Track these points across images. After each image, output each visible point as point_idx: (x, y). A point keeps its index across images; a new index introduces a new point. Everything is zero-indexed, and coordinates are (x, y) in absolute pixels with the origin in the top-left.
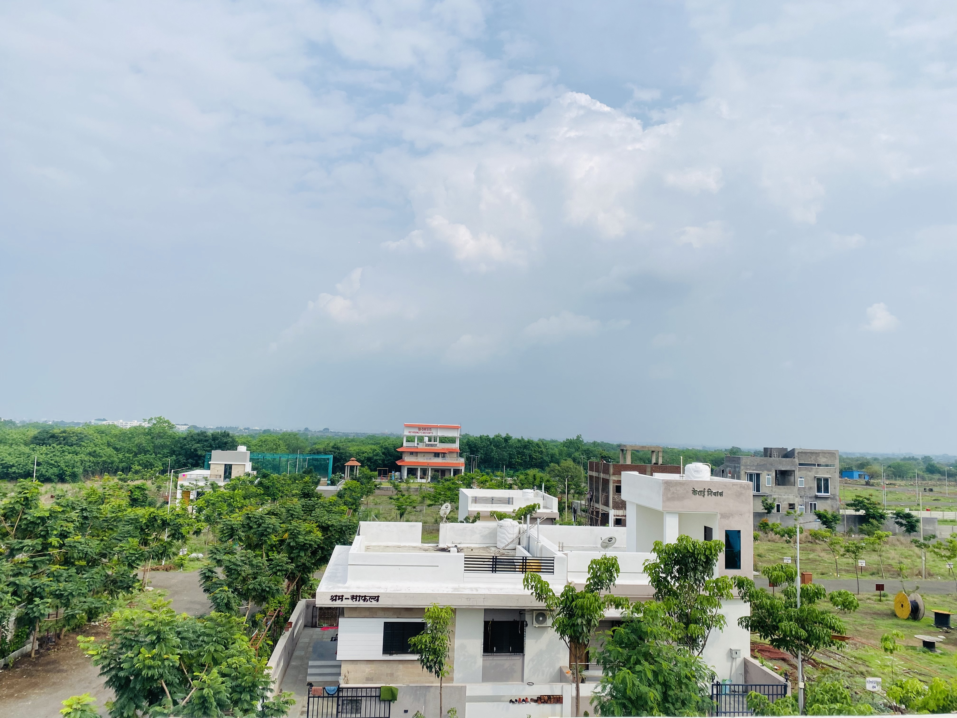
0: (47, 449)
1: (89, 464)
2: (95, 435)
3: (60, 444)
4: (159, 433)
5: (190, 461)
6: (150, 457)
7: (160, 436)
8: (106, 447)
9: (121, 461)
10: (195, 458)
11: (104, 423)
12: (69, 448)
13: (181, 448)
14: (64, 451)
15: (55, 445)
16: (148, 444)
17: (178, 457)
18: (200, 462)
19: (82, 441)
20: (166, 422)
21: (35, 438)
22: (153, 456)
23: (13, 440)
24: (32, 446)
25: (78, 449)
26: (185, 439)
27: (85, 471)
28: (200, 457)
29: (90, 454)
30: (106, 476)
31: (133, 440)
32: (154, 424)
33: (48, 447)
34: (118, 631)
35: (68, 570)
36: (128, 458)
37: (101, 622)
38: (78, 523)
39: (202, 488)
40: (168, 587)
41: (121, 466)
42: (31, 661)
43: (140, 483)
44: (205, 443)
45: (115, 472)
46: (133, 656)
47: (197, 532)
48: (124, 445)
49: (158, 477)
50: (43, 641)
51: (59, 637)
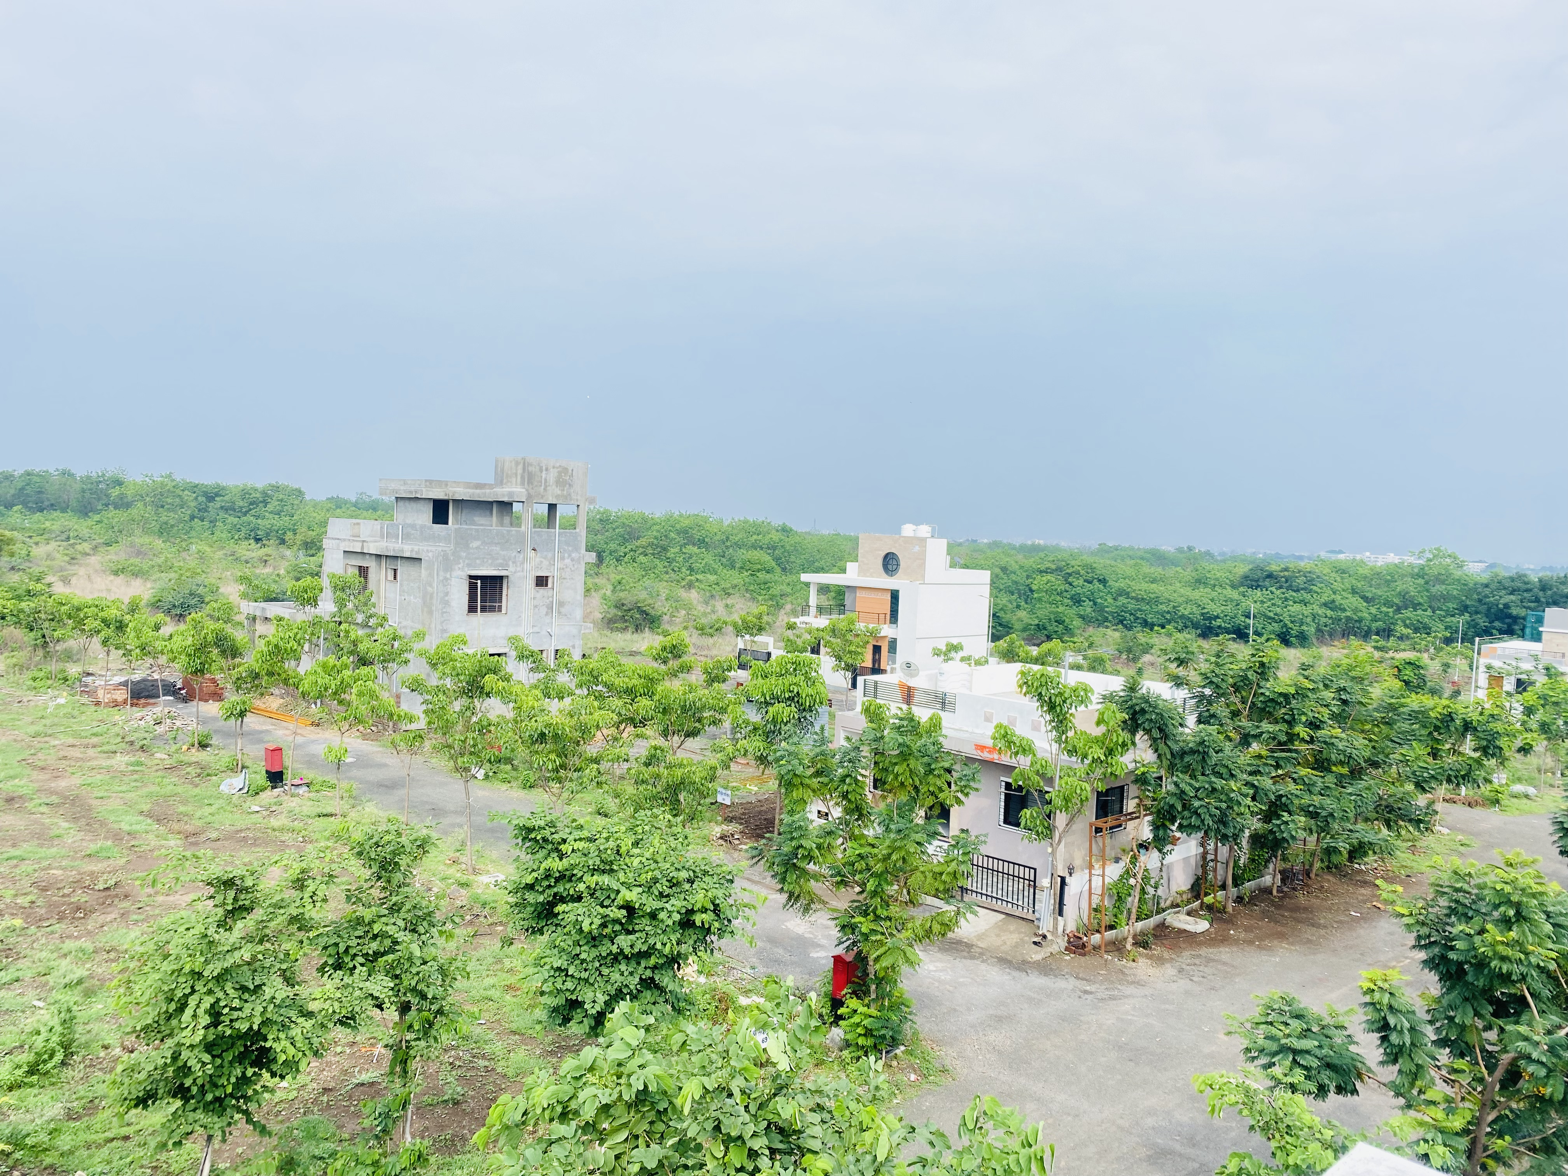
0: (1263, 595)
1: (1325, 620)
2: (1333, 575)
3: (1281, 587)
4: (1439, 574)
5: (1497, 624)
6: (1424, 615)
7: (1439, 579)
8: (1350, 596)
9: (1375, 619)
10: (1507, 621)
11: (1341, 556)
12: (1294, 594)
13: (1480, 601)
14: (1286, 599)
15: (1273, 589)
16: (1419, 592)
17: (1474, 617)
18: (1516, 627)
19: (1314, 585)
20: (1449, 556)
21: (1246, 577)
22: (1429, 612)
23: (1217, 579)
24: (1242, 589)
25: (1307, 596)
26: (1487, 586)
27: (1319, 630)
28: (1515, 619)
29: (1325, 605)
30: (1354, 642)
31: (1393, 585)
32: (1430, 560)
33: (1264, 592)
34: (1442, 886)
35: (1323, 777)
36: (1387, 614)
37: (1369, 867)
38: (1334, 709)
39: (1528, 673)
40: (1477, 835)
41: (1374, 626)
42: (1273, 901)
43: (1410, 655)
44: (1525, 594)
45: (1366, 636)
46: (1472, 932)
47: (1525, 750)
48: (1379, 592)
49: (1442, 649)
50: (1286, 876)
51: (1308, 875)
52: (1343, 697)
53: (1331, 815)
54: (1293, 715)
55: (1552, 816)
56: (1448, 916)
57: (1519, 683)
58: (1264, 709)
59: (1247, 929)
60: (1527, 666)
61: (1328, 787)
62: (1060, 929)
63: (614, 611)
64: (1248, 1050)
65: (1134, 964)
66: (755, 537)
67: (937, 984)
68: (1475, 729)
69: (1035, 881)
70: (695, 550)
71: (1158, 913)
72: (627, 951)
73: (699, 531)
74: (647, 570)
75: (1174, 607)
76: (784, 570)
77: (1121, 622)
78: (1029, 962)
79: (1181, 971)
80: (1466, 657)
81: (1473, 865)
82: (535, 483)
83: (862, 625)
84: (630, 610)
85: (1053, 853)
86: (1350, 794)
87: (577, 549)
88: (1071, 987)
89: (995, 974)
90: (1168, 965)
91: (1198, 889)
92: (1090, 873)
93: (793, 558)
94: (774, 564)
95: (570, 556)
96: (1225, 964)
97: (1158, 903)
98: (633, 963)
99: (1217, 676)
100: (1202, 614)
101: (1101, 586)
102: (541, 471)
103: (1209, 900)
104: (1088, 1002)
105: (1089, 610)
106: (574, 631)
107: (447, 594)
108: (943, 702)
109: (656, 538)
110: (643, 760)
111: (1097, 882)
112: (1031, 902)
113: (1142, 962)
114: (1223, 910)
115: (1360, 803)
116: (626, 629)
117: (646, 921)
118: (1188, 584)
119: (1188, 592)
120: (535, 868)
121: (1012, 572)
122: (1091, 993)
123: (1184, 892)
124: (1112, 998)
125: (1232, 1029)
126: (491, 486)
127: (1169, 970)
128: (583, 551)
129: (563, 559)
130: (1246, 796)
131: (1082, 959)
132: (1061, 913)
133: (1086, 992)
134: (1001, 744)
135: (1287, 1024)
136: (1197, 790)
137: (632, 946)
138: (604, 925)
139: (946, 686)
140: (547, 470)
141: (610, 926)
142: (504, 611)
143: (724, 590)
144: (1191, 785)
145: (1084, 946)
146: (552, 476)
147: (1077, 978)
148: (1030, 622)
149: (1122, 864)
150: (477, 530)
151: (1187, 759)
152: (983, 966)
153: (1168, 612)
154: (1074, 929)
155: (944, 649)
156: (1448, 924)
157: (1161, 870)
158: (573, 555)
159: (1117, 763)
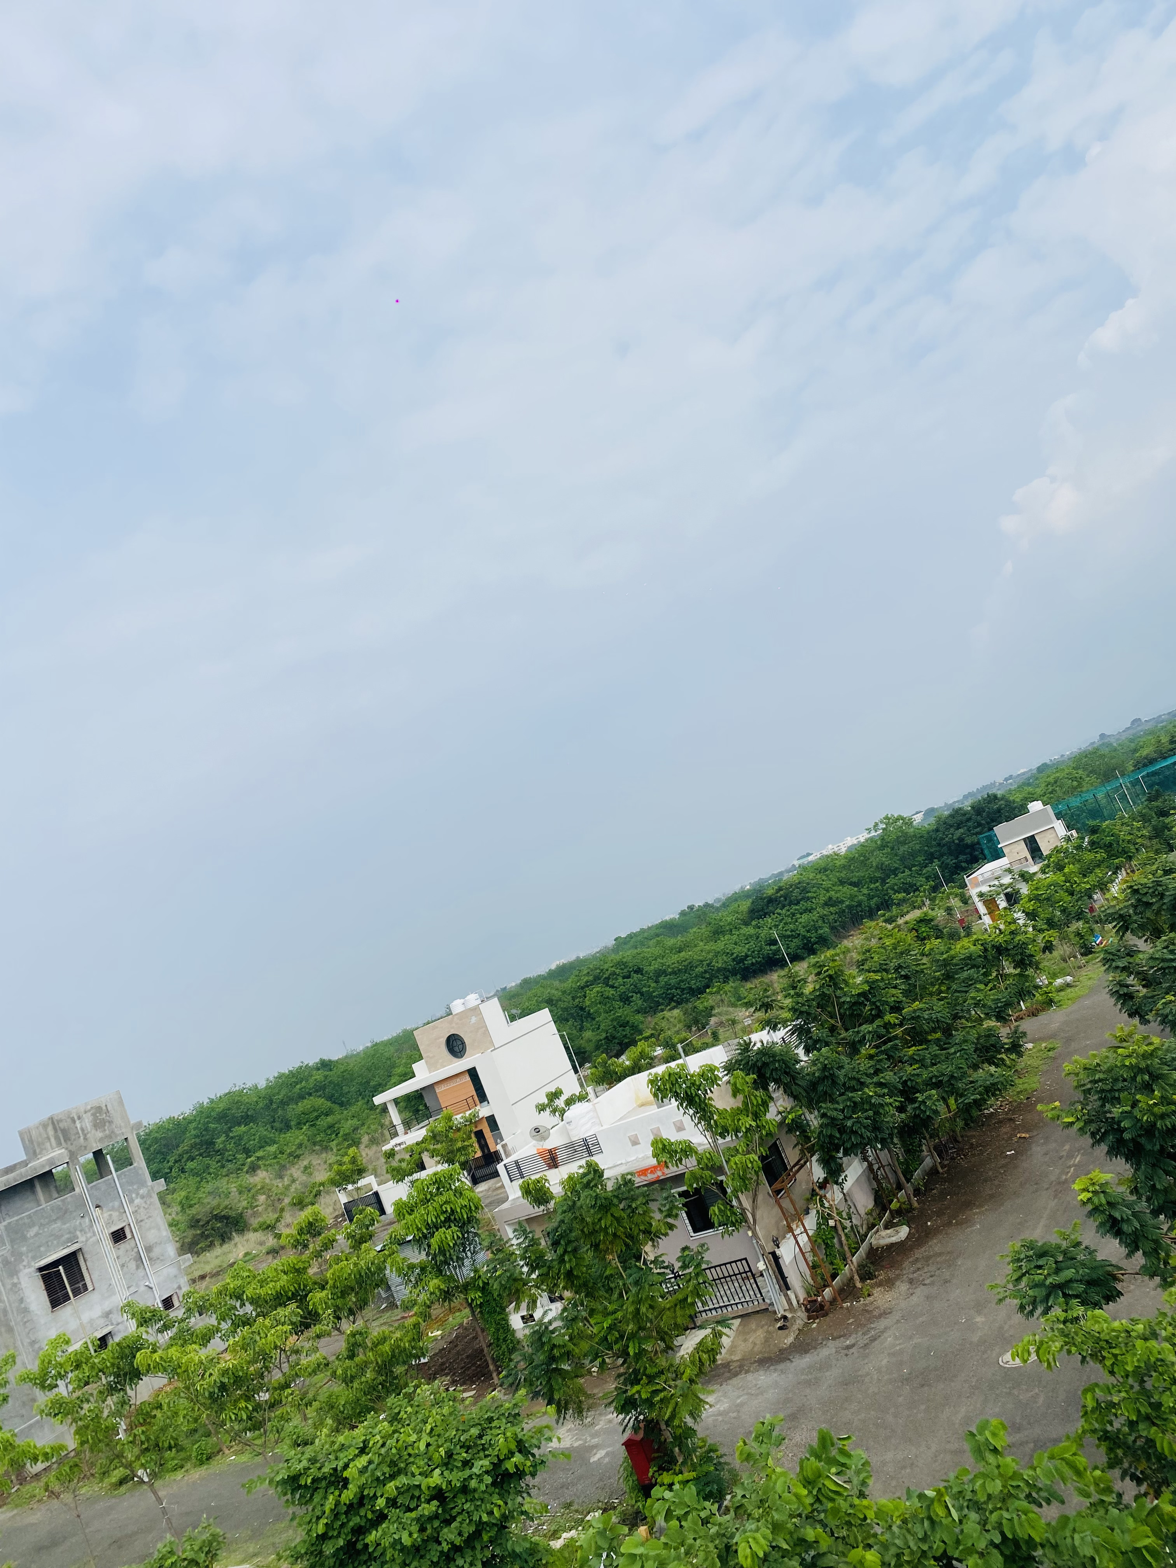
0: (773, 919)
1: (832, 917)
2: (818, 876)
3: (784, 906)
4: (898, 837)
5: (961, 857)
6: (904, 876)
7: (900, 842)
8: (840, 887)
9: (870, 898)
10: (967, 851)
11: (811, 858)
12: (797, 907)
13: (939, 845)
14: (793, 915)
15: (779, 911)
16: (891, 859)
17: (943, 859)
18: (977, 853)
19: (808, 892)
20: (897, 819)
21: (752, 911)
22: (907, 872)
23: (730, 924)
24: (754, 923)
25: (808, 904)
26: (937, 830)
27: (832, 928)
28: (973, 846)
29: (826, 904)
30: (869, 923)
31: (868, 863)
32: (884, 829)
33: (773, 916)
34: (1084, 1085)
35: (927, 1049)
36: (877, 889)
37: (995, 1107)
38: (903, 987)
39: (1010, 885)
40: (1053, 1036)
41: (873, 903)
42: (942, 1178)
43: (916, 914)
44: (969, 824)
45: (871, 914)
46: (1129, 1108)
47: (1048, 947)
48: (861, 874)
49: (935, 897)
50: (940, 1150)
51: (956, 1141)
52: (903, 973)
53: (952, 1077)
54: (878, 1007)
55: (1107, 990)
56: (1103, 1106)
57: (1009, 897)
58: (853, 1014)
59: (940, 1214)
60: (1007, 880)
61: (936, 1055)
62: (795, 1303)
63: (191, 1233)
64: (1022, 1308)
65: (871, 1298)
66: (298, 1087)
67: (720, 1418)
68: (1007, 949)
69: (750, 1270)
70: (243, 1128)
71: (863, 1241)
72: (458, 1541)
73: (238, 1108)
74: (201, 1175)
75: (708, 965)
76: (341, 1104)
77: (671, 1000)
78: (786, 1349)
79: (911, 1281)
80: (956, 896)
81: (1094, 1056)
82: (73, 1137)
83: (458, 1117)
84: (208, 1222)
85: (755, 1234)
86: (955, 1053)
87: (143, 1184)
88: (834, 1350)
89: (763, 1378)
90: (898, 1283)
91: (881, 1201)
92: (793, 1234)
93: (345, 1089)
94: (329, 1104)
95: (138, 1194)
96: (940, 1254)
97: (859, 1232)
98: (469, 1553)
99: (803, 1005)
100: (734, 960)
101: (639, 976)
102: (74, 1121)
103: (894, 1205)
104: (856, 1355)
105: (640, 1002)
106: (173, 1271)
107: (21, 1300)
108: (588, 1147)
109: (196, 1136)
110: (345, 1354)
111: (803, 1239)
112: (757, 1292)
113: (877, 1292)
114: (911, 1209)
115: (966, 1056)
116: (211, 1245)
117: (461, 1500)
118: (708, 940)
119: (711, 946)
120: (319, 1513)
121: (557, 1001)
122: (853, 1346)
123: (872, 1210)
124: (874, 1339)
125: (1001, 1296)
126: (25, 1163)
127: (902, 1287)
128: (149, 1182)
129: (131, 1201)
130: (884, 1095)
131: (828, 1319)
132: (788, 1288)
133: (848, 1347)
134: (664, 1158)
135: (1040, 1267)
136: (843, 1111)
137: (460, 1534)
138: (422, 1530)
139: (579, 1132)
140: (79, 1118)
141: (429, 1526)
142: (90, 1288)
143: (290, 1154)
144: (836, 1110)
145: (822, 1307)
146: (87, 1122)
147: (834, 1339)
148: (598, 1038)
149: (813, 1213)
150: (29, 1217)
151: (820, 1088)
152: (750, 1377)
153: (706, 972)
154: (805, 1296)
155: (546, 1102)
156: (1106, 1112)
157: (846, 1201)
158: (141, 1192)
159: (767, 1122)
